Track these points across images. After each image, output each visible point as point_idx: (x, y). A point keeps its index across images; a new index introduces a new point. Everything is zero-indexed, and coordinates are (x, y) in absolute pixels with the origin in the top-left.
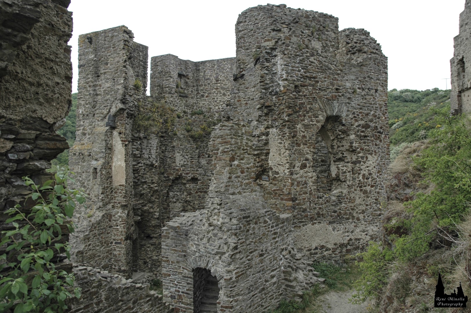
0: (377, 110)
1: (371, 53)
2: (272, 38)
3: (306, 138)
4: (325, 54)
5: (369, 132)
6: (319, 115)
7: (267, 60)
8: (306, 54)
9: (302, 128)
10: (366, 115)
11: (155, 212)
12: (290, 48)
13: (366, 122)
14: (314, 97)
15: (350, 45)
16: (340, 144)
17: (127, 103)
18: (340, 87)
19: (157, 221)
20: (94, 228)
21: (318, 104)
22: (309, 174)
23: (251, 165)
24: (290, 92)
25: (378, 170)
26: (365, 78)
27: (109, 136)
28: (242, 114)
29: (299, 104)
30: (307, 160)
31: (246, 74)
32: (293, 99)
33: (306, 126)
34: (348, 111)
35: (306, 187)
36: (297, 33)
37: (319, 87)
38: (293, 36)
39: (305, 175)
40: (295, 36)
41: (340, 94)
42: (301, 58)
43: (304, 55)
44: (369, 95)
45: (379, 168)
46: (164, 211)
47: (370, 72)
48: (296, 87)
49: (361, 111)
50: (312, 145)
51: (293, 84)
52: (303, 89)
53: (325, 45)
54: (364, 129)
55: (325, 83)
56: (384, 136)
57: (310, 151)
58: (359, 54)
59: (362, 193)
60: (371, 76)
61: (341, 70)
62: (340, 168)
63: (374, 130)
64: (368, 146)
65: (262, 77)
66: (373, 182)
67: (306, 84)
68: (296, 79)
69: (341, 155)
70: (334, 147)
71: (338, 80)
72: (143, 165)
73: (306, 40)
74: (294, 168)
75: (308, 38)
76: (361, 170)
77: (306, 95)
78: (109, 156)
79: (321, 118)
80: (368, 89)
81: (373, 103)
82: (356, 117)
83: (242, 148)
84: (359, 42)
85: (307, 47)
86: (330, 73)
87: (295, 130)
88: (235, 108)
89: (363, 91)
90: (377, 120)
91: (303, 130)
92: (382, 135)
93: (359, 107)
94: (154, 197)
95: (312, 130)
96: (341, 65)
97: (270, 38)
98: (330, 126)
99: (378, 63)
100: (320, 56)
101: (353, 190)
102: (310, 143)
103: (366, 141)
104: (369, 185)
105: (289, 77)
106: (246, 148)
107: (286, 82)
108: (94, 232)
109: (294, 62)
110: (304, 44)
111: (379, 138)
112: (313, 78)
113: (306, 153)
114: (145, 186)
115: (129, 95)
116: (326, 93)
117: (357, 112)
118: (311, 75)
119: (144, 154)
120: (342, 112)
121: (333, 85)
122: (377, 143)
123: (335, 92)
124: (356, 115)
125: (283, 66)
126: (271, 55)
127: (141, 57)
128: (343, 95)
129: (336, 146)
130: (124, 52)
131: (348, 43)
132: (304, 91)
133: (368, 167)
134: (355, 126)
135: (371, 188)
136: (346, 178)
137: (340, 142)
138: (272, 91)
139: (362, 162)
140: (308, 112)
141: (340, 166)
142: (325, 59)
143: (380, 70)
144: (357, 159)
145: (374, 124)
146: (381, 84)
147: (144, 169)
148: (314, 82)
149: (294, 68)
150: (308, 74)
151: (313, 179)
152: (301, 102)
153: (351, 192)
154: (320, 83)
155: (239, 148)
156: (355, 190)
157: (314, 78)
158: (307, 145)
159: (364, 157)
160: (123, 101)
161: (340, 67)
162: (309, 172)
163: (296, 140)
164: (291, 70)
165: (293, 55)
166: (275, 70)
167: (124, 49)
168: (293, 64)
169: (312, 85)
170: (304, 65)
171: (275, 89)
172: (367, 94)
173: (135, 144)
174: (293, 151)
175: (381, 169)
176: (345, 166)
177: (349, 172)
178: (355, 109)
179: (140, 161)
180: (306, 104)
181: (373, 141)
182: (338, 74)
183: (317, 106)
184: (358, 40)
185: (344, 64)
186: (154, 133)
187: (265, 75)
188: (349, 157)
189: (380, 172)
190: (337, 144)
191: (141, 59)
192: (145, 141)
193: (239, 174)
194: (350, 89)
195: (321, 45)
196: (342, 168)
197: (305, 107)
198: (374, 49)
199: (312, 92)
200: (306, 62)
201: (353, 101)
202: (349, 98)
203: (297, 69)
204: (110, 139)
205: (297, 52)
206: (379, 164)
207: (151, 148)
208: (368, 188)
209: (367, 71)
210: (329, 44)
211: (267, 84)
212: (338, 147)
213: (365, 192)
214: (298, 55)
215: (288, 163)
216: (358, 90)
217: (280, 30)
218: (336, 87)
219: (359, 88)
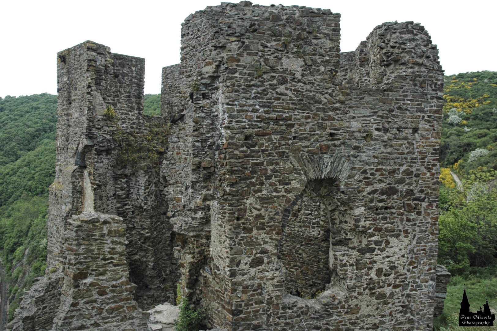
0: (415, 163)
1: (413, 64)
2: (213, 59)
3: (264, 219)
4: (310, 78)
5: (394, 201)
6: (292, 180)
7: (205, 96)
8: (270, 82)
9: (256, 203)
10: (389, 173)
11: (149, 261)
12: (237, 75)
13: (389, 184)
14: (284, 152)
15: (384, 51)
16: (343, 219)
17: (95, 138)
18: (339, 130)
19: (152, 271)
20: (52, 288)
21: (291, 163)
22: (268, 273)
23: (121, 281)
24: (235, 147)
25: (410, 259)
26: (391, 111)
27: (78, 177)
28: (180, 173)
29: (252, 167)
30: (264, 252)
31: (187, 115)
32: (240, 158)
33: (264, 200)
34: (353, 169)
35: (261, 294)
36: (252, 48)
37: (293, 134)
38: (245, 54)
39: (261, 275)
40: (249, 54)
41: (337, 143)
42: (260, 89)
43: (266, 84)
44: (398, 139)
45: (412, 258)
46: (166, 258)
47: (404, 100)
48: (247, 138)
49: (380, 167)
50: (274, 230)
51: (242, 133)
52: (262, 140)
53: (309, 63)
54: (384, 197)
55: (308, 127)
56: (427, 204)
57: (271, 238)
58: (395, 66)
59: (374, 298)
60: (404, 107)
61: (342, 102)
62: (338, 257)
63: (405, 197)
64: (391, 223)
65: (196, 123)
66: (398, 280)
67: (268, 131)
68: (248, 125)
69: (344, 235)
70: (335, 221)
71: (334, 119)
72: (131, 207)
73: (272, 58)
74: (238, 266)
75: (276, 55)
76: (375, 262)
77: (267, 150)
78: (78, 201)
79: (295, 184)
80: (398, 129)
81: (406, 151)
82: (370, 178)
83: (101, 257)
84: (398, 45)
85: (273, 69)
86: (318, 109)
87: (242, 207)
88: (173, 164)
89: (385, 133)
90: (415, 179)
91: (257, 206)
92: (423, 203)
93: (376, 160)
94: (147, 244)
95: (276, 205)
96: (342, 92)
97: (211, 61)
98: (326, 190)
99: (421, 83)
100: (299, 81)
101: (355, 294)
102: (270, 226)
103: (388, 215)
104: (389, 285)
105: (234, 124)
106: (109, 256)
107: (228, 131)
108: (52, 292)
109: (244, 97)
110: (266, 65)
111: (415, 208)
112: (282, 120)
113: (262, 243)
114: (134, 232)
115: (97, 128)
116: (308, 143)
117: (373, 169)
118: (278, 116)
119: (132, 193)
120: (340, 171)
121: (324, 129)
122: (411, 218)
123: (328, 140)
124: (369, 175)
125: (225, 106)
126: (210, 88)
127: (134, 72)
128: (343, 143)
129: (338, 220)
130: (88, 75)
131: (382, 48)
132: (262, 145)
133: (388, 257)
134: (364, 194)
135: (394, 290)
136: (346, 274)
137: (343, 216)
138: (213, 144)
139: (376, 250)
140: (269, 178)
141: (338, 254)
142: (308, 87)
143: (426, 95)
144: (367, 245)
145: (407, 187)
146: (426, 118)
147: (132, 212)
148: (284, 127)
149: (245, 108)
150: (273, 115)
151: (275, 280)
152: (255, 161)
153: (351, 297)
154: (296, 126)
155: (95, 259)
156: (360, 294)
157: (285, 119)
158: (264, 229)
159: (381, 242)
160: (90, 136)
161: (341, 97)
162: (268, 271)
163: (243, 224)
164: (238, 111)
165: (243, 87)
166: (216, 111)
167: (87, 71)
168: (243, 102)
169: (280, 132)
170: (265, 101)
171: (217, 141)
172: (395, 138)
173: (119, 182)
174: (237, 240)
175: (416, 258)
176: (347, 255)
177: (352, 265)
178: (368, 164)
179: (126, 202)
180: (265, 165)
181: (402, 214)
182: (336, 109)
183: (288, 165)
184: (396, 42)
185: (348, 91)
186: (142, 169)
187: (201, 120)
188: (355, 240)
189: (415, 263)
190: (339, 217)
191: (134, 75)
192: (133, 179)
193: (96, 296)
194: (359, 132)
195: (303, 63)
196: (341, 258)
197: (264, 169)
198: (421, 57)
199: (280, 144)
200: (270, 95)
201: (364, 152)
202: (356, 148)
203: (251, 109)
204: (80, 180)
205: (252, 80)
206: (413, 251)
207: (139, 187)
208: (388, 290)
209: (397, 99)
210: (319, 61)
211: (202, 134)
212: (341, 222)
213: (382, 296)
214: (253, 85)
215: (228, 257)
216: (376, 133)
217: (223, 47)
218: (328, 131)
219: (377, 129)
